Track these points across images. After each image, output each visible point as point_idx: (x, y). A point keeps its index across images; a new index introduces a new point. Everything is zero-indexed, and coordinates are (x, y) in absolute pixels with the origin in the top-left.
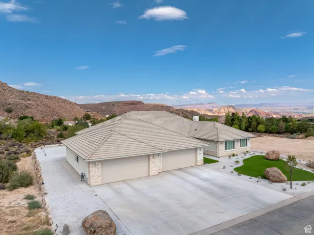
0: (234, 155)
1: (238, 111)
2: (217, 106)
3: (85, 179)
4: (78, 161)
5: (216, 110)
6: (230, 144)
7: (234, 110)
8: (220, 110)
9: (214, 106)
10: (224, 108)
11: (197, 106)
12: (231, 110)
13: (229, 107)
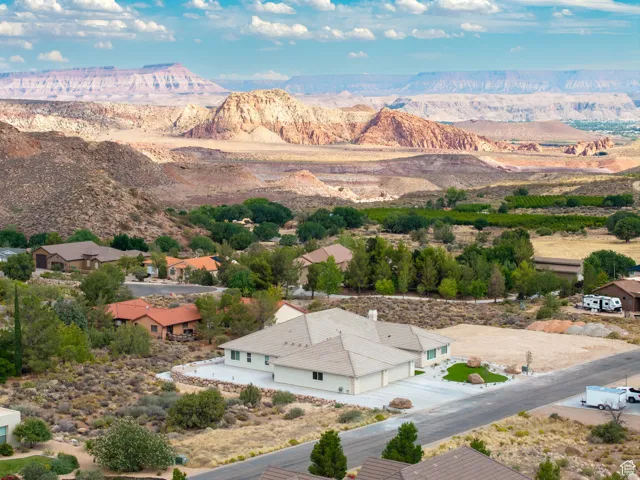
0: (436, 365)
1: (313, 118)
2: (194, 81)
3: (344, 391)
4: (321, 378)
5: (195, 111)
6: (432, 353)
7: (289, 112)
8: (218, 111)
9: (177, 86)
10: (238, 106)
11: (85, 85)
12: (275, 115)
13: (264, 99)
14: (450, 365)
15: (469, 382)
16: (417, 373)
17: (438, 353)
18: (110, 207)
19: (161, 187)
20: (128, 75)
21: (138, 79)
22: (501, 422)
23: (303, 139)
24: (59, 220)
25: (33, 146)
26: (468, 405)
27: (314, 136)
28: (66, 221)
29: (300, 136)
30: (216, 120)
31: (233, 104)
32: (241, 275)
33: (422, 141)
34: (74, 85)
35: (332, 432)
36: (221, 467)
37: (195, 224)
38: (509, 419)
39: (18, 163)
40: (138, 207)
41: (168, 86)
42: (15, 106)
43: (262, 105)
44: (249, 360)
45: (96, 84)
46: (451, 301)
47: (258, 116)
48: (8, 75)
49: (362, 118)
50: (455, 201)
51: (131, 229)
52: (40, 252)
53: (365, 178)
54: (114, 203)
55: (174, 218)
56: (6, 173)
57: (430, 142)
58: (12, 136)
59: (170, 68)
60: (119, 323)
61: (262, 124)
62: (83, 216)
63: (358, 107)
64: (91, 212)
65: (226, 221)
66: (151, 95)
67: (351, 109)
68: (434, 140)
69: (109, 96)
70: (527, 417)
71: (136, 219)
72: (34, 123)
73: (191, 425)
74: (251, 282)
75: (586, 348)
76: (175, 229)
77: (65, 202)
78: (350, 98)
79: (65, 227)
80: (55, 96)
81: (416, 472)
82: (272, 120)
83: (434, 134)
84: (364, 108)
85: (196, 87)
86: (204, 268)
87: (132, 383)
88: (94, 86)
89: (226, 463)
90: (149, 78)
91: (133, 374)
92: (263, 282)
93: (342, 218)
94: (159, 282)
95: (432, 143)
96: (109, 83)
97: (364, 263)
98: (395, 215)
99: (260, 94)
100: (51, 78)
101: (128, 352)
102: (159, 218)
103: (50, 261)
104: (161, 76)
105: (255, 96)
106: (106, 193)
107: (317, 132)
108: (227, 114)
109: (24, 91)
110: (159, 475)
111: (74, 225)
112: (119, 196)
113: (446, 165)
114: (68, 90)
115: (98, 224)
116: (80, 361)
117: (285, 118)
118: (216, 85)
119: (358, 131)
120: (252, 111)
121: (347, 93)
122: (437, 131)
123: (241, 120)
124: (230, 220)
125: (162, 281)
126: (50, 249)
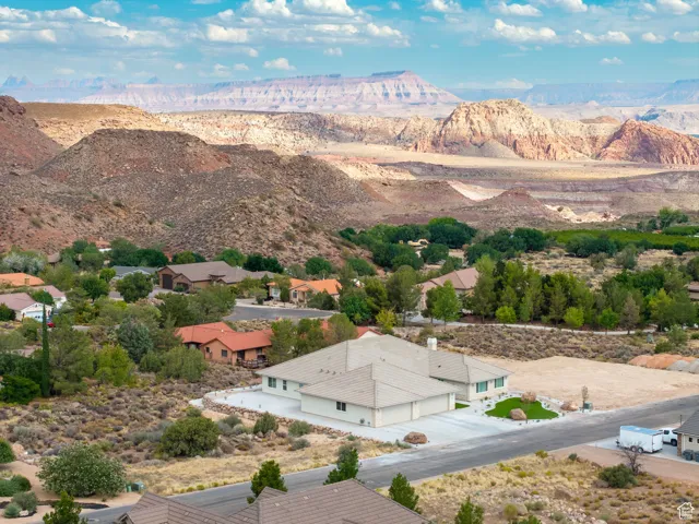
0: (486, 398)
1: (549, 131)
2: (427, 90)
3: (366, 423)
4: (344, 409)
5: (420, 123)
6: (482, 386)
7: (524, 124)
8: (445, 123)
9: (408, 95)
10: (467, 117)
11: (309, 95)
12: (508, 127)
13: (496, 110)
14: (503, 399)
15: (510, 417)
16: (458, 406)
17: (491, 386)
18: (263, 225)
19: (355, 205)
20: (355, 82)
21: (366, 88)
22: (510, 462)
23: (539, 153)
24: (209, 238)
25: (219, 160)
26: (490, 442)
27: (551, 151)
28: (216, 240)
29: (536, 149)
30: (443, 132)
31: (462, 115)
32: (354, 300)
33: (671, 157)
34: (298, 94)
35: (272, 463)
36: (176, 495)
37: (358, 245)
38: (521, 458)
39: (200, 179)
40: (294, 225)
41: (398, 95)
42: (229, 118)
43: (494, 116)
44: (285, 388)
45: (320, 93)
46: (576, 332)
47: (489, 128)
48: (229, 84)
49: (604, 130)
50: (669, 223)
51: (284, 249)
52: (164, 272)
53: (595, 197)
54: (268, 221)
55: (334, 238)
56: (187, 189)
57: (680, 158)
58: (198, 149)
59: (401, 76)
60: (193, 347)
61: (494, 137)
62: (233, 235)
63: (600, 119)
64: (241, 231)
65: (401, 242)
66: (379, 106)
67: (593, 121)
68: (686, 156)
69: (334, 106)
70: (543, 456)
71: (290, 238)
72: (248, 136)
73: (179, 452)
74: (365, 307)
75: (676, 386)
76: (333, 250)
77: (217, 219)
78: (597, 108)
79: (213, 247)
80: (277, 107)
81: (277, 505)
82: (505, 133)
83: (685, 148)
84: (609, 120)
85: (429, 96)
86: (325, 291)
87: (161, 409)
88: (318, 96)
89: (182, 492)
90: (377, 87)
91: (166, 400)
92: (378, 308)
93: (522, 240)
94: (279, 306)
95: (683, 159)
96: (335, 92)
97: (489, 288)
98: (580, 237)
99: (492, 104)
100: (273, 88)
101: (177, 377)
102: (317, 237)
103: (175, 281)
104: (391, 85)
105: (486, 107)
106: (261, 210)
107: (554, 145)
108: (455, 127)
109: (245, 101)
110: (104, 501)
111: (223, 244)
112: (275, 214)
113: (693, 183)
114: (291, 100)
115: (249, 244)
116: (117, 384)
117: (518, 130)
118: (450, 94)
119: (599, 145)
120: (483, 122)
121: (595, 103)
122: (689, 145)
123: (471, 133)
124: (406, 241)
125: (282, 304)
126: (176, 269)
